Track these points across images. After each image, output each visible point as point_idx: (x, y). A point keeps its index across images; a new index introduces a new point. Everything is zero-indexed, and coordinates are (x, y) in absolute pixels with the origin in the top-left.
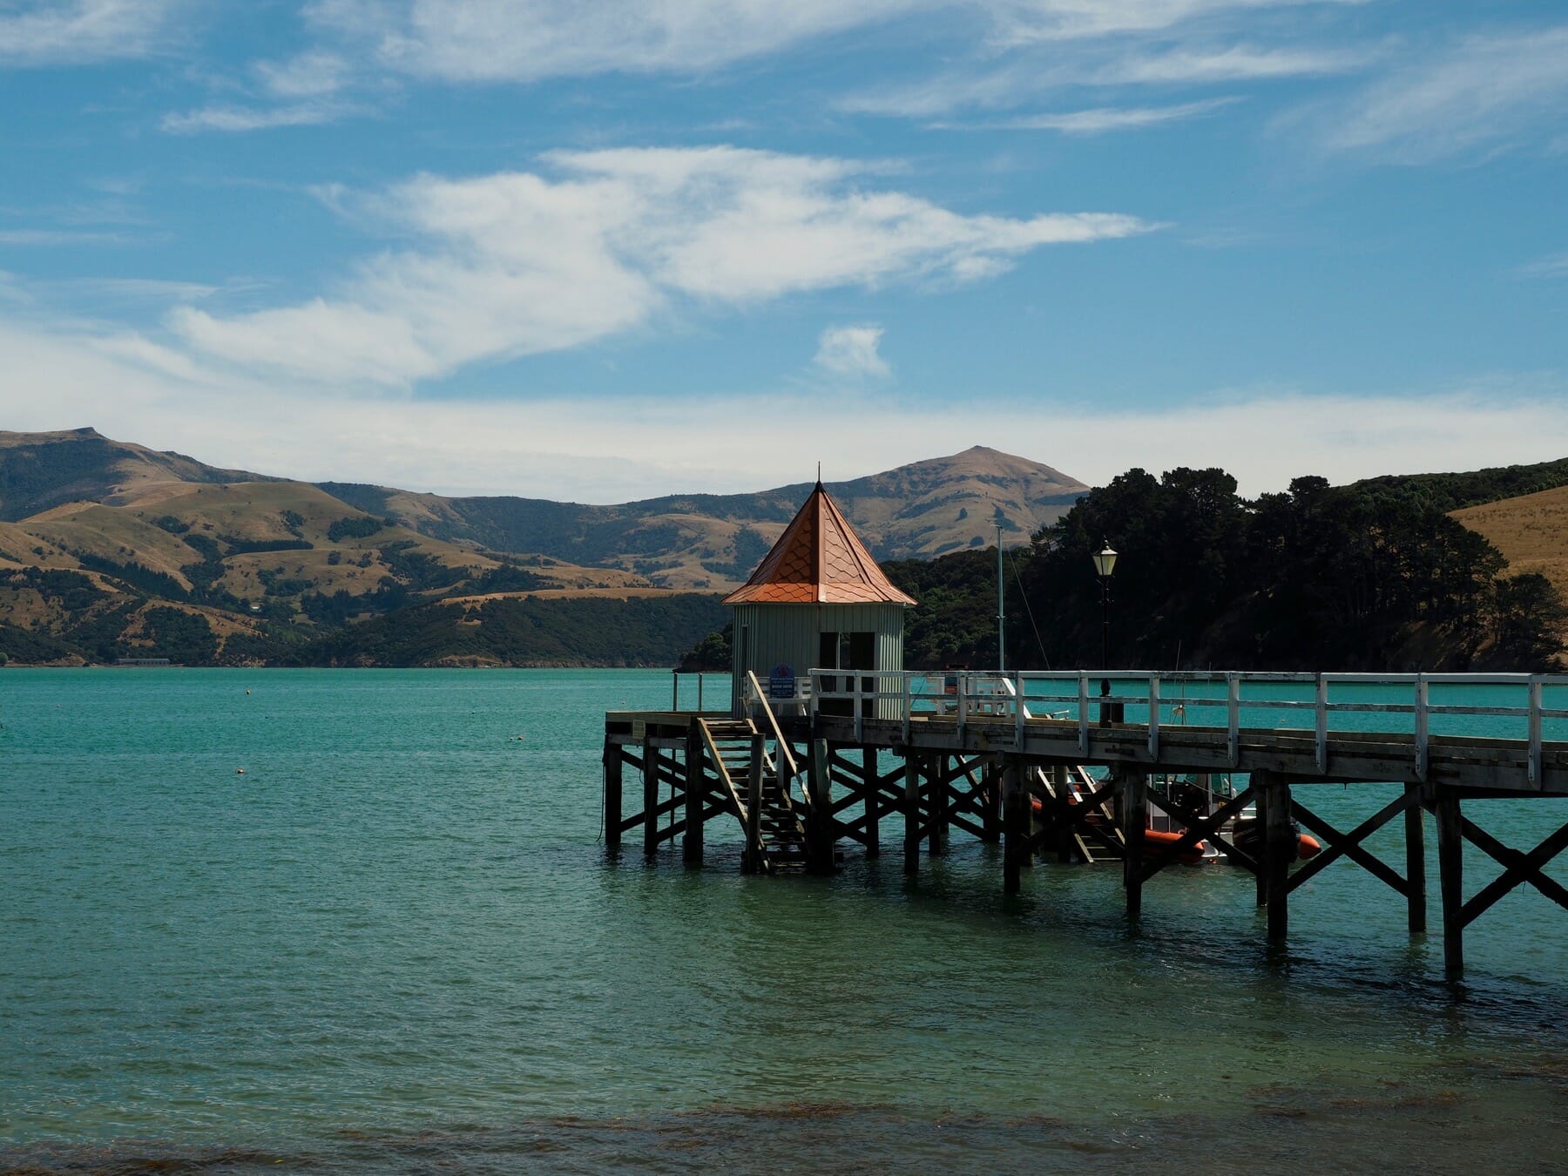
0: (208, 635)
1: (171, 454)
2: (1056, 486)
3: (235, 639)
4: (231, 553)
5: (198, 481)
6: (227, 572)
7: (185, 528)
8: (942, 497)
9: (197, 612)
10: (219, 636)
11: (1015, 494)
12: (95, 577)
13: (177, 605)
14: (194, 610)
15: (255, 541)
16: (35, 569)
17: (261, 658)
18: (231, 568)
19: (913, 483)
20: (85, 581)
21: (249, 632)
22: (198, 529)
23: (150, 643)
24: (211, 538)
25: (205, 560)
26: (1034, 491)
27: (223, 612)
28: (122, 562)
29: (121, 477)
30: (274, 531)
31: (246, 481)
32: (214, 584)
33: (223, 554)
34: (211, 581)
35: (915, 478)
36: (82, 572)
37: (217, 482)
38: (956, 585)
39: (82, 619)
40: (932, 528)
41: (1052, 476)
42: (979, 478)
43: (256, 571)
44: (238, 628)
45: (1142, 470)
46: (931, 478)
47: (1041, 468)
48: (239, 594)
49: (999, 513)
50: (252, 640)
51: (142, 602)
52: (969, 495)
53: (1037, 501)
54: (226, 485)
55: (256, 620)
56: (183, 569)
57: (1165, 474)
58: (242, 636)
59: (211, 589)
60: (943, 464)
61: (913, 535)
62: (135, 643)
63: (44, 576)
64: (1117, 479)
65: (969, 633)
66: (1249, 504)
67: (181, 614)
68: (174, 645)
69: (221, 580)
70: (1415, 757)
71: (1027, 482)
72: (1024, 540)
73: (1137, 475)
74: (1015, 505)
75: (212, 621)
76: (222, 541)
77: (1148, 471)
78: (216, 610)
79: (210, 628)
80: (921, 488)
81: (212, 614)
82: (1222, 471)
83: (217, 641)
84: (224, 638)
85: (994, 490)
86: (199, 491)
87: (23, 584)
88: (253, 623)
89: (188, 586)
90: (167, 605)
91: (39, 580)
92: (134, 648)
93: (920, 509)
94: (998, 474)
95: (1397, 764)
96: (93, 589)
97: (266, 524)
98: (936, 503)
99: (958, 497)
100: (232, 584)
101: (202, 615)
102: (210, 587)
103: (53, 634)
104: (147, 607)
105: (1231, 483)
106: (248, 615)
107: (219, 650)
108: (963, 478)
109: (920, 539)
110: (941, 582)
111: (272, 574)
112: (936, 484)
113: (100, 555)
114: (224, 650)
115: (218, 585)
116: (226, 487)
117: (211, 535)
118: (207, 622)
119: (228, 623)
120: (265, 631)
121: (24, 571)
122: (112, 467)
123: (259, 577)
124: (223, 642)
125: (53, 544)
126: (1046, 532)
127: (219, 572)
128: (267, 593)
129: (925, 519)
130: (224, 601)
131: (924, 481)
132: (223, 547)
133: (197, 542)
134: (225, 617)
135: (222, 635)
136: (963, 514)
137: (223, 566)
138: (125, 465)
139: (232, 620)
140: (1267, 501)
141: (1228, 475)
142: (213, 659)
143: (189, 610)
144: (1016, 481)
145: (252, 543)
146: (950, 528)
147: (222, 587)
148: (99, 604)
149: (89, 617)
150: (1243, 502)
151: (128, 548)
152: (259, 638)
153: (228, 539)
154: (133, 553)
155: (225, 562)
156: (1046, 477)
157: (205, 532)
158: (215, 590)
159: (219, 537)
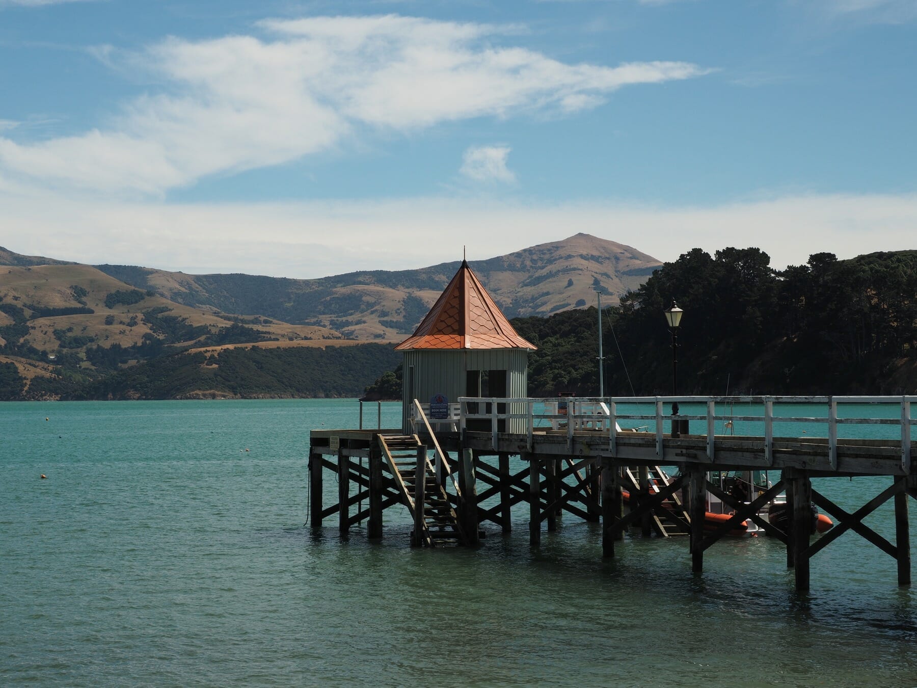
0: (17, 377)
2: (638, 262)
3: (37, 380)
4: (33, 317)
5: (9, 265)
6: (31, 331)
8: (554, 270)
9: (9, 361)
10: (25, 378)
11: (608, 268)
14: (7, 359)
15: (51, 308)
17: (57, 394)
18: (34, 328)
19: (533, 261)
21: (47, 375)
22: (9, 300)
24: (19, 306)
25: (14, 323)
26: (622, 266)
27: (29, 361)
30: (65, 301)
31: (44, 264)
32: (22, 340)
33: (28, 318)
34: (20, 338)
35: (535, 257)
37: (24, 265)
38: (565, 335)
40: (548, 294)
41: (635, 254)
42: (582, 256)
43: (53, 330)
44: (40, 372)
45: (700, 250)
46: (547, 256)
47: (627, 249)
48: (39, 347)
49: (596, 282)
50: (50, 381)
52: (574, 269)
53: (624, 273)
54: (29, 267)
55: (52, 366)
57: (718, 252)
58: (42, 378)
59: (19, 344)
60: (554, 247)
61: (534, 299)
64: (682, 256)
65: (576, 370)
66: (779, 274)
69: (26, 337)
70: (901, 456)
71: (617, 259)
72: (615, 301)
73: (697, 253)
74: (608, 276)
75: (20, 368)
76: (26, 309)
77: (705, 250)
78: (23, 360)
79: (19, 373)
80: (539, 264)
81: (20, 362)
82: (758, 249)
83: (25, 381)
84: (30, 380)
85: (593, 266)
86: (10, 272)
88: (50, 368)
89: (2, 342)
93: (539, 280)
94: (596, 253)
95: (888, 462)
97: (59, 295)
98: (550, 275)
99: (566, 270)
100: (35, 340)
101: (13, 363)
102: (19, 342)
105: (765, 258)
106: (47, 363)
107: (26, 389)
108: (569, 257)
109: (539, 301)
110: (555, 333)
111: (64, 332)
112: (550, 261)
114: (29, 389)
115: (24, 340)
116: (30, 269)
117: (19, 304)
118: (16, 368)
119: (32, 369)
120: (59, 374)
123: (55, 335)
124: (28, 382)
126: (631, 296)
127: (25, 331)
128: (61, 346)
129: (543, 287)
130: (30, 353)
131: (541, 259)
132: (28, 313)
133: (8, 309)
134: (30, 364)
135: (28, 377)
136: (570, 283)
137: (28, 327)
139: (35, 366)
140: (793, 272)
141: (764, 253)
142: (21, 395)
143: (3, 359)
144: (608, 259)
145: (49, 310)
146: (561, 293)
147: (27, 341)
150: (774, 272)
152: (55, 379)
153: (31, 307)
155: (29, 324)
156: (631, 256)
157: (15, 302)
158: (22, 344)
159: (25, 305)
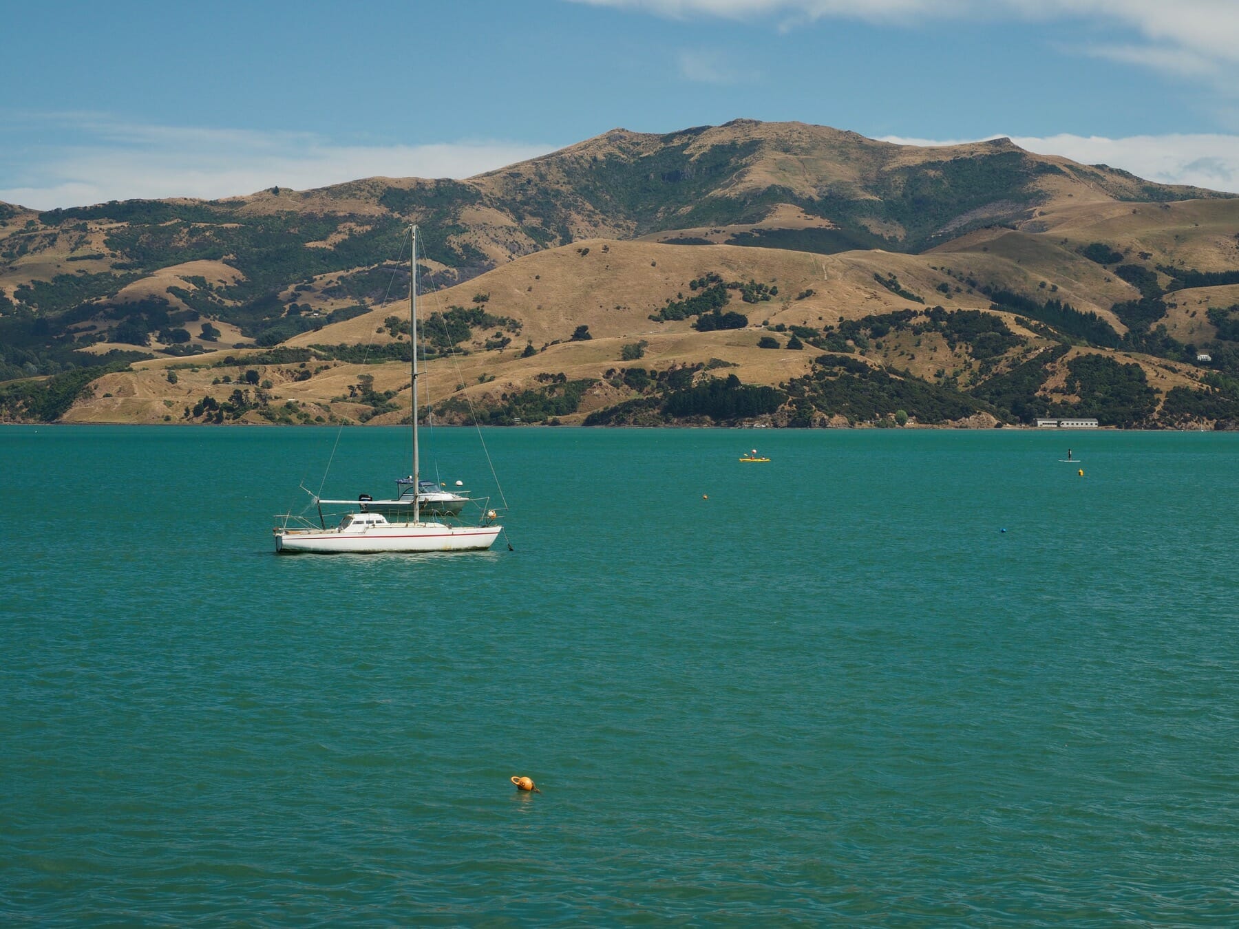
0: (1144, 389)
1: (1101, 167)
3: (1177, 394)
4: (1173, 287)
5: (1136, 201)
6: (1170, 311)
7: (1117, 257)
9: (1131, 361)
10: (1158, 391)
12: (1009, 319)
13: (1107, 353)
14: (1128, 358)
15: (1203, 272)
16: (939, 310)
17: (1210, 419)
18: (1173, 306)
20: (997, 323)
21: (1195, 386)
22: (1133, 259)
23: (1074, 399)
24: (1149, 270)
25: (1142, 297)
27: (1164, 362)
28: (1042, 300)
29: (1040, 197)
30: (1227, 260)
31: (1194, 198)
32: (1153, 327)
33: (1164, 288)
34: (1150, 323)
36: (994, 313)
37: (1159, 200)
39: (994, 370)
43: (1206, 309)
44: (1182, 381)
48: (1181, 337)
50: (1199, 396)
51: (1065, 349)
54: (1167, 203)
55: (1204, 371)
56: (1116, 309)
58: (1186, 390)
59: (1149, 333)
62: (1057, 399)
63: (950, 317)
67: (1111, 362)
68: (1103, 402)
69: (1161, 321)
75: (1150, 374)
76: (1162, 273)
78: (1154, 359)
79: (1147, 381)
81: (1149, 363)
83: (1156, 396)
84: (1164, 394)
86: (1134, 212)
87: (926, 328)
88: (1201, 374)
89: (1120, 329)
90: (1095, 352)
91: (944, 323)
92: (1055, 405)
96: (1007, 333)
97: (1217, 251)
100: (1175, 326)
101: (1137, 365)
102: (1148, 329)
103: (961, 389)
104: (1071, 355)
106: (1195, 365)
107: (1158, 408)
111: (1225, 313)
113: (1017, 291)
114: (1164, 408)
115: (1158, 326)
116: (1168, 206)
117: (1149, 264)
118: (1143, 374)
119: (1170, 376)
120: (1214, 385)
121: (927, 312)
122: (1031, 185)
123: (1209, 317)
124: (1163, 398)
125: (961, 280)
127: (1159, 311)
128: (1218, 336)
130: (1164, 346)
132: (1164, 280)
133: (1132, 274)
134: (1166, 367)
135: (1161, 389)
137: (1163, 304)
138: (1046, 183)
139: (1174, 371)
142: (1151, 419)
143: (1121, 359)
145: (1199, 275)
147: (1162, 328)
148: (1013, 352)
149: (1002, 367)
151: (1049, 283)
152: (1207, 393)
153: (1169, 270)
154: (1054, 289)
155: (1166, 299)
157: (1142, 262)
158: (1154, 334)
159: (1159, 268)
